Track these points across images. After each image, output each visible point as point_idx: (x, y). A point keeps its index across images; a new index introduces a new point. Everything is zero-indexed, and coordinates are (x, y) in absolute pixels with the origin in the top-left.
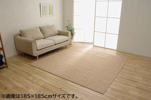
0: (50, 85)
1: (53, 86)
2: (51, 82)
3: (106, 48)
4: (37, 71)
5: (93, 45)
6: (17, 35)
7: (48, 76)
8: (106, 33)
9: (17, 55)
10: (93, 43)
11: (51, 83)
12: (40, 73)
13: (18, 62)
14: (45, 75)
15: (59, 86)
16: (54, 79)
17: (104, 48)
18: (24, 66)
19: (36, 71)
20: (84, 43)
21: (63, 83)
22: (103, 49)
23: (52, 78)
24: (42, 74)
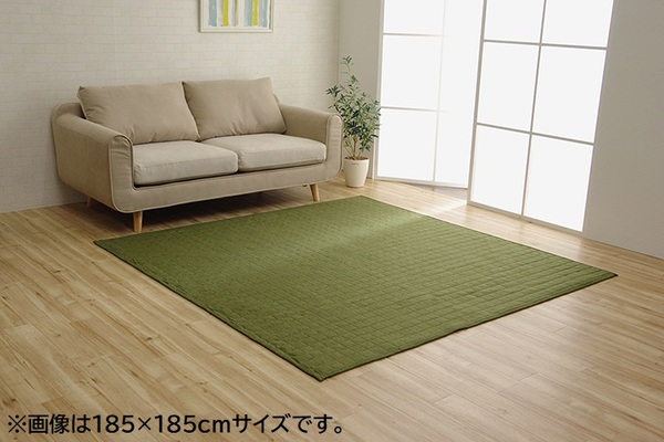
0: (116, 322)
1: (125, 327)
2: (126, 312)
3: (531, 221)
4: (102, 270)
5: (465, 202)
6: (64, 110)
7: (129, 294)
8: (531, 133)
9: (60, 206)
10: (469, 189)
11: (123, 318)
12: (106, 278)
13: (43, 232)
14: (123, 289)
15: (150, 330)
16: (146, 307)
17: (521, 218)
18: (59, 247)
19: (97, 272)
20: (432, 187)
21: (174, 324)
22: (517, 224)
23: (141, 302)
24: (111, 284)
